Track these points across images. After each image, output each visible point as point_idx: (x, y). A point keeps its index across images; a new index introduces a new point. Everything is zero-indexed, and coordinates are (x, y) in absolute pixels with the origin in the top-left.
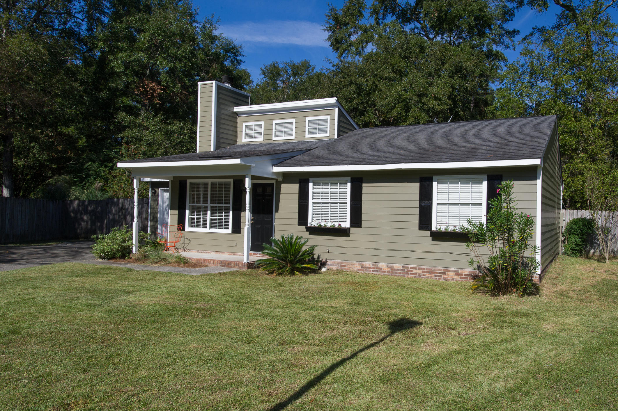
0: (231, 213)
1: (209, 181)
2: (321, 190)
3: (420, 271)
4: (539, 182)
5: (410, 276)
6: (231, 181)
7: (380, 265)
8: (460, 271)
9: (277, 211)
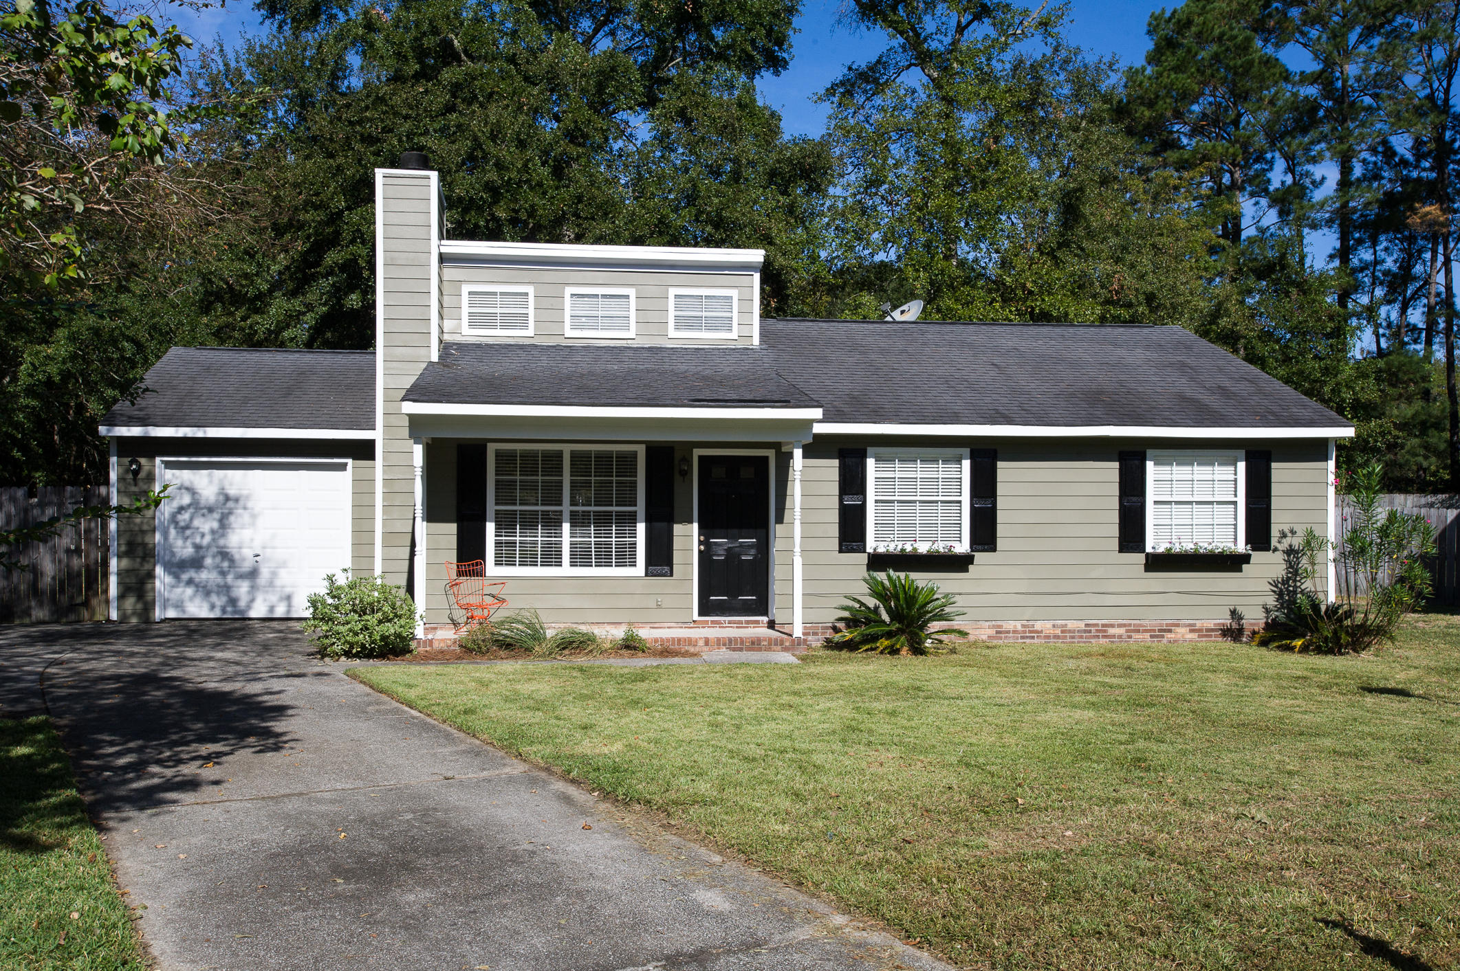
0: (641, 528)
1: (567, 449)
2: (898, 475)
3: (1122, 631)
4: (1331, 464)
5: (1102, 641)
6: (641, 450)
7: (1038, 626)
8: (1199, 624)
9: (780, 519)
